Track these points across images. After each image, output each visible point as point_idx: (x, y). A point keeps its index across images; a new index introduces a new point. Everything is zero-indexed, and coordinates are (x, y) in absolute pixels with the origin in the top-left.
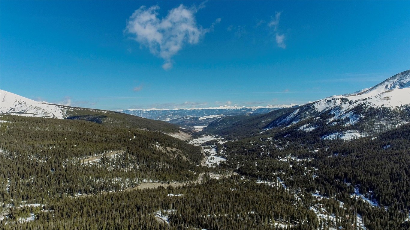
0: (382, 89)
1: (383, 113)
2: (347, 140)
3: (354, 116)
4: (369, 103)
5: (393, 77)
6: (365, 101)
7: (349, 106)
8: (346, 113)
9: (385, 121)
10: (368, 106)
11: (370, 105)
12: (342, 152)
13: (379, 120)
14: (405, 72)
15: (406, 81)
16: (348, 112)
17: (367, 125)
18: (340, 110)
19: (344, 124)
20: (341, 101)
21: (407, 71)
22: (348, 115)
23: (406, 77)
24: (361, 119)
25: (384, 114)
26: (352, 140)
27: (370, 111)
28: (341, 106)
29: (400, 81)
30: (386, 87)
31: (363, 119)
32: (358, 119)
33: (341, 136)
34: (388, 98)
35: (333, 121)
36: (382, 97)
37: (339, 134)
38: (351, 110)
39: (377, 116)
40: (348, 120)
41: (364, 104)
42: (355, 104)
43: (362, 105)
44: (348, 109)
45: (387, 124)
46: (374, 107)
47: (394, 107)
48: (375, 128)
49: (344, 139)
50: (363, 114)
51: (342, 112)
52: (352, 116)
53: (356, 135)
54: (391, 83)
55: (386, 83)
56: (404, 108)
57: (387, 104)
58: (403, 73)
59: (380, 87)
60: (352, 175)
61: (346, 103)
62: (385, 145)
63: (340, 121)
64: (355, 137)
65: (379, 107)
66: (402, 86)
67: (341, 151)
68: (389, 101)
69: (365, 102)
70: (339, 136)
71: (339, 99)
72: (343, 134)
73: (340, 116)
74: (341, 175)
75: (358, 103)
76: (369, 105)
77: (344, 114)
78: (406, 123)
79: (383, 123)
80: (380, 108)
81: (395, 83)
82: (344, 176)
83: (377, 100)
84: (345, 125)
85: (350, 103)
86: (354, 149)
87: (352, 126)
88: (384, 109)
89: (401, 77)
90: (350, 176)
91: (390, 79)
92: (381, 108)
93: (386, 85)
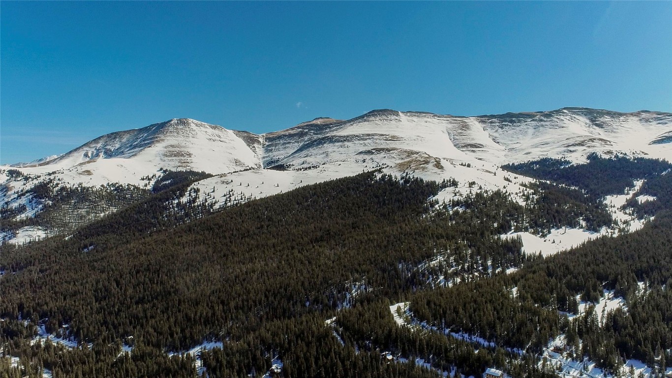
0: (79, 157)
1: (82, 195)
2: (21, 244)
3: (34, 202)
4: (59, 180)
5: (96, 141)
6: (52, 177)
7: (24, 184)
8: (19, 197)
9: (85, 208)
10: (57, 184)
11: (60, 182)
12: (13, 268)
13: (75, 207)
14: (112, 134)
15: (114, 147)
16: (23, 195)
17: (56, 216)
18: (7, 191)
19: (15, 216)
20: (8, 176)
21: (115, 133)
22: (23, 201)
23: (113, 142)
24: (45, 207)
25: (83, 197)
26: (32, 245)
27: (62, 193)
28: (10, 185)
29: (106, 147)
30: (86, 155)
31: (50, 207)
32: (41, 206)
33: (10, 238)
34: (88, 173)
36: (80, 171)
37: (6, 236)
38: (27, 192)
39: (72, 201)
40: (22, 209)
41: (51, 181)
42: (36, 182)
43: (48, 183)
44: (22, 191)
45: (88, 213)
46: (68, 186)
47: (98, 187)
48: (69, 220)
49: (17, 244)
50: (50, 198)
51: (10, 196)
52: (30, 202)
53: (39, 234)
54: (93, 150)
55: (86, 149)
56: (112, 189)
57: (88, 182)
58: (109, 136)
59: (75, 154)
60: (31, 305)
61: (19, 179)
62: (86, 247)
63: (7, 211)
64: (37, 238)
65: (75, 187)
66: (109, 154)
67: (11, 266)
68: (90, 177)
69: (52, 179)
70: (7, 238)
71: (6, 172)
72: (15, 235)
73: (7, 203)
74: (11, 310)
75: (41, 180)
76: (59, 184)
77: (14, 199)
78: (115, 210)
79: (83, 212)
80: (77, 188)
81: (99, 150)
82: (17, 309)
83: (71, 176)
84: (18, 218)
85: (27, 179)
86: (35, 259)
87: (31, 219)
88: (83, 189)
89: (106, 142)
90: (29, 307)
91: (90, 143)
92: (79, 189)
93: (85, 152)
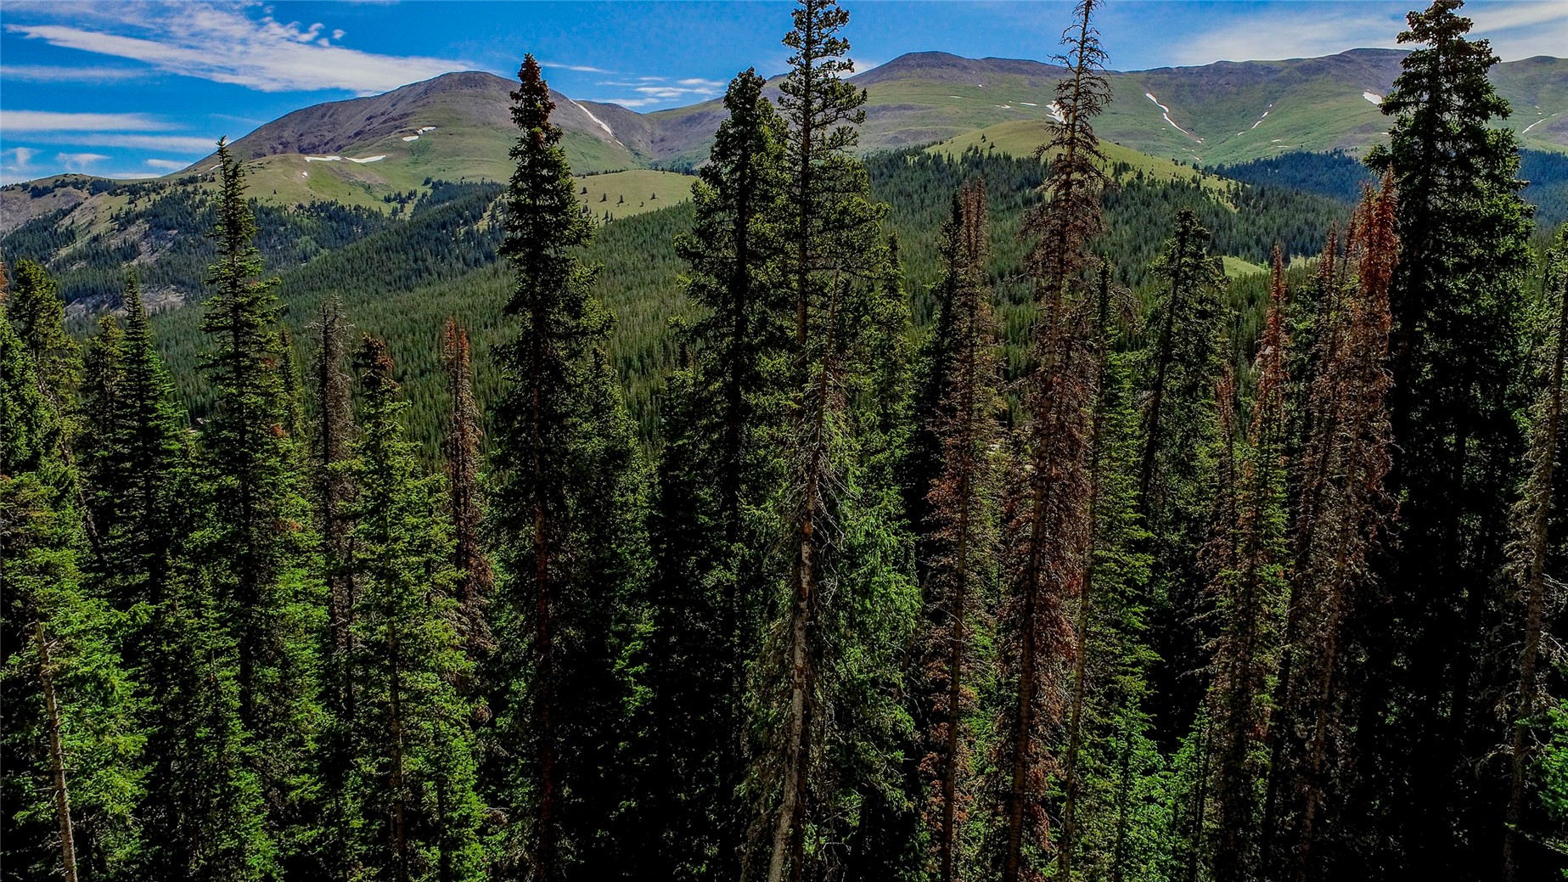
3: (153, 236)
7: (131, 202)
8: (123, 227)
16: (131, 222)
19: (118, 265)
22: (134, 232)
24: (181, 246)
31: (190, 245)
32: (170, 244)
33: (110, 307)
35: (71, 259)
37: (102, 302)
38: (139, 216)
40: (130, 252)
42: (155, 197)
43: (182, 200)
47: (291, 208)
50: (188, 227)
52: (146, 237)
53: (172, 299)
63: (97, 254)
64: (168, 307)
66: (308, 149)
69: (188, 190)
70: (104, 306)
71: (87, 186)
73: (97, 239)
75: (165, 193)
76: (206, 201)
77: (112, 230)
84: (124, 268)
85: (133, 191)
87: (151, 270)
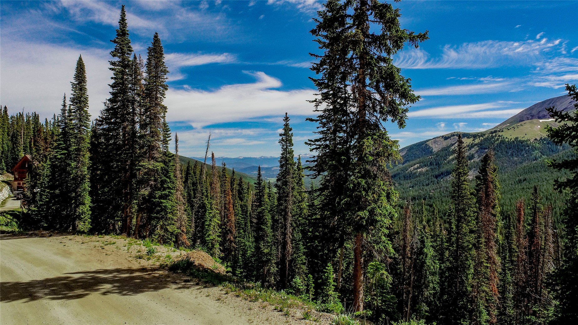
3: (480, 151)
4: (499, 136)
7: (473, 140)
8: (470, 149)
10: (498, 139)
11: (500, 138)
16: (473, 147)
22: (473, 151)
27: (501, 145)
35: (453, 160)
38: (476, 145)
40: (471, 157)
41: (493, 137)
42: (482, 138)
43: (491, 139)
44: (472, 144)
46: (507, 140)
56: (545, 142)
57: (522, 137)
65: (512, 140)
66: (540, 117)
75: (485, 137)
80: (514, 142)
85: (475, 137)
88: (519, 142)
